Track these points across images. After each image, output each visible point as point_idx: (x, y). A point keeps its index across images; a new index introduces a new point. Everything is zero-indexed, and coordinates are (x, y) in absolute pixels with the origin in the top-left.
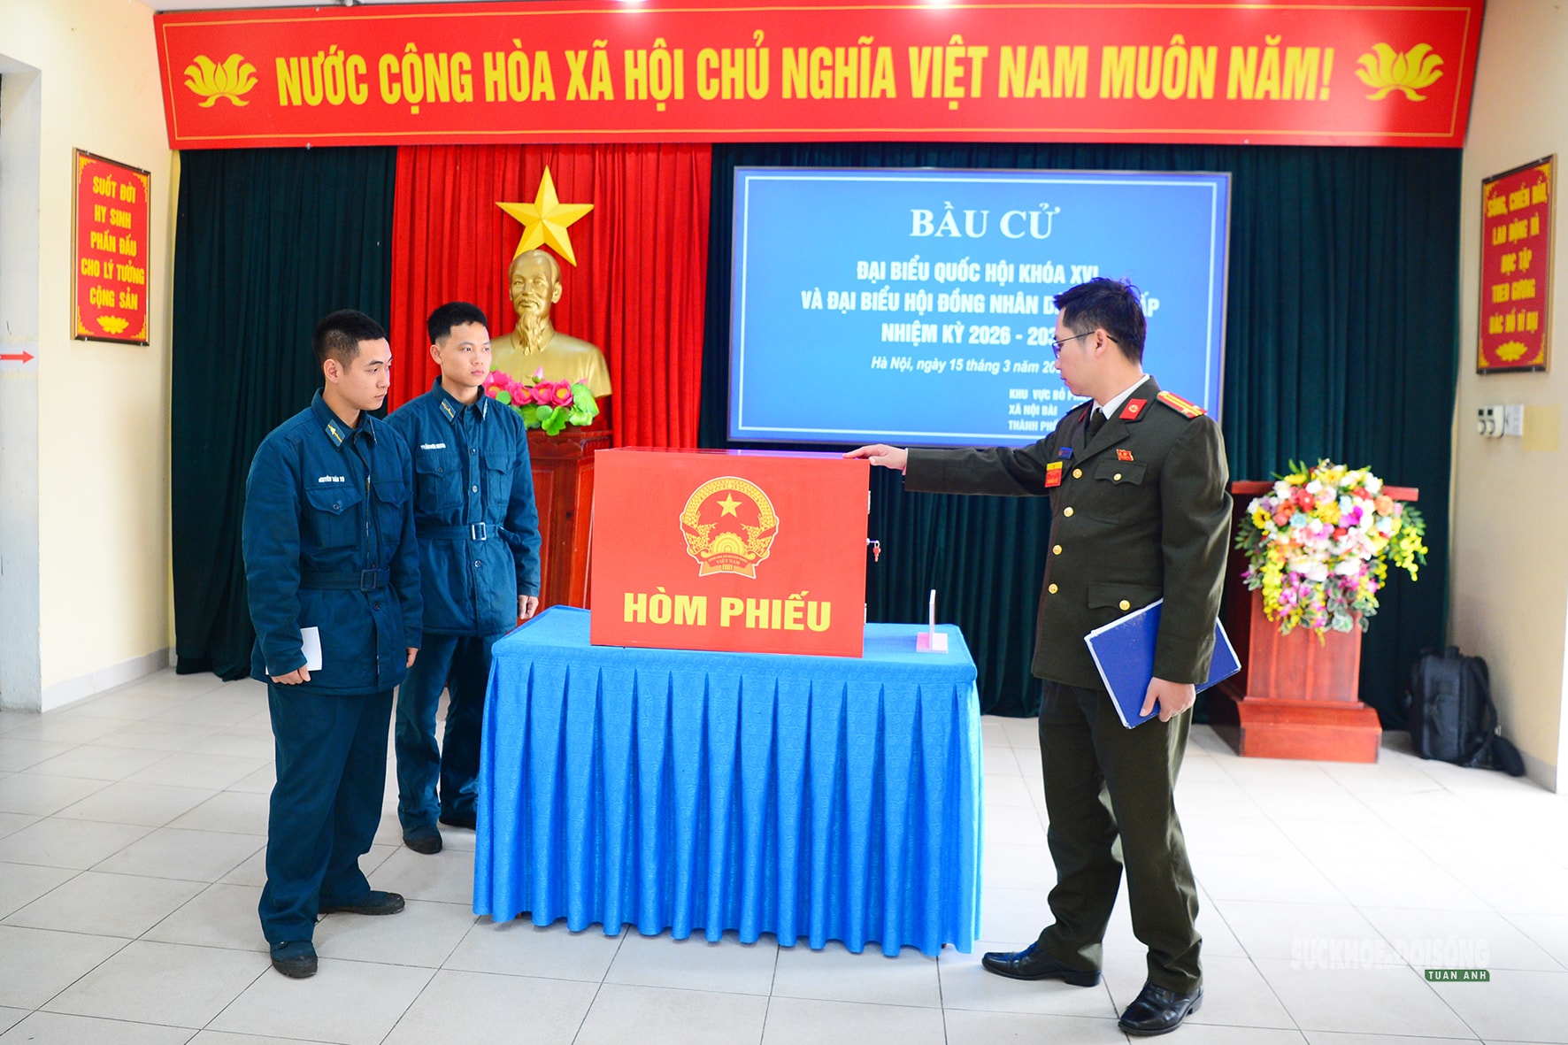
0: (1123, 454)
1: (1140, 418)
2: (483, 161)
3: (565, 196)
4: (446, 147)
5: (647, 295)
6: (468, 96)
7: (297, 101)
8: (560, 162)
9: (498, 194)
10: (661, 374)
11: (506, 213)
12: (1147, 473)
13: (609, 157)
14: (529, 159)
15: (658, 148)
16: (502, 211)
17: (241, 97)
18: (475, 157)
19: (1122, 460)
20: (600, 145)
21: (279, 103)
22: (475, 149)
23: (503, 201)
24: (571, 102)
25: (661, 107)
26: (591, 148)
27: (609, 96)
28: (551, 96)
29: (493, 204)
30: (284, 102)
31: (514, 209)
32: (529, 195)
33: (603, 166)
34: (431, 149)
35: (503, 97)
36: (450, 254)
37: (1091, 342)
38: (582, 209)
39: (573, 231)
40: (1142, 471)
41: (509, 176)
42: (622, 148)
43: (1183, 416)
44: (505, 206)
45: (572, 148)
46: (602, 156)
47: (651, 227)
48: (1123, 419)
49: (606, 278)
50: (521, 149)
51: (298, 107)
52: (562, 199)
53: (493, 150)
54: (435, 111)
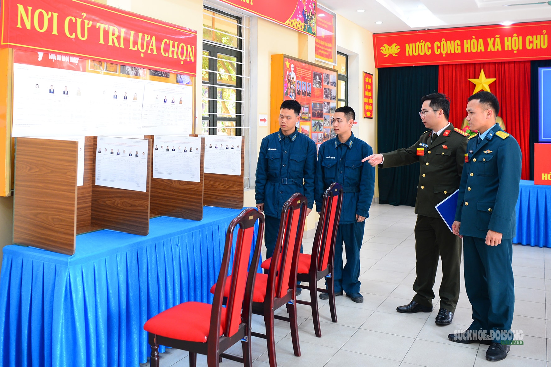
0: (444, 147)
1: (449, 136)
2: (463, 68)
3: (488, 76)
4: (453, 65)
5: (513, 102)
6: (459, 51)
7: (411, 54)
8: (486, 68)
9: (468, 76)
10: (518, 124)
11: (471, 82)
12: (452, 152)
13: (500, 66)
14: (477, 67)
15: (514, 62)
16: (469, 81)
17: (396, 54)
18: (461, 68)
19: (444, 148)
20: (497, 62)
21: (406, 55)
22: (461, 65)
23: (469, 78)
24: (489, 52)
25: (515, 52)
26: (495, 63)
27: (500, 49)
28: (483, 50)
29: (467, 79)
30: (407, 55)
31: (473, 80)
32: (477, 76)
33: (498, 68)
34: (448, 65)
35: (469, 51)
36: (455, 93)
37: (438, 113)
38: (493, 80)
39: (490, 86)
40: (451, 152)
41: (471, 72)
42: (504, 63)
43: (463, 136)
44: (471, 80)
45: (489, 64)
46: (498, 66)
47: (513, 84)
48: (444, 136)
49: (500, 98)
50: (474, 64)
51: (411, 56)
52: (487, 78)
53: (466, 65)
54: (450, 56)
